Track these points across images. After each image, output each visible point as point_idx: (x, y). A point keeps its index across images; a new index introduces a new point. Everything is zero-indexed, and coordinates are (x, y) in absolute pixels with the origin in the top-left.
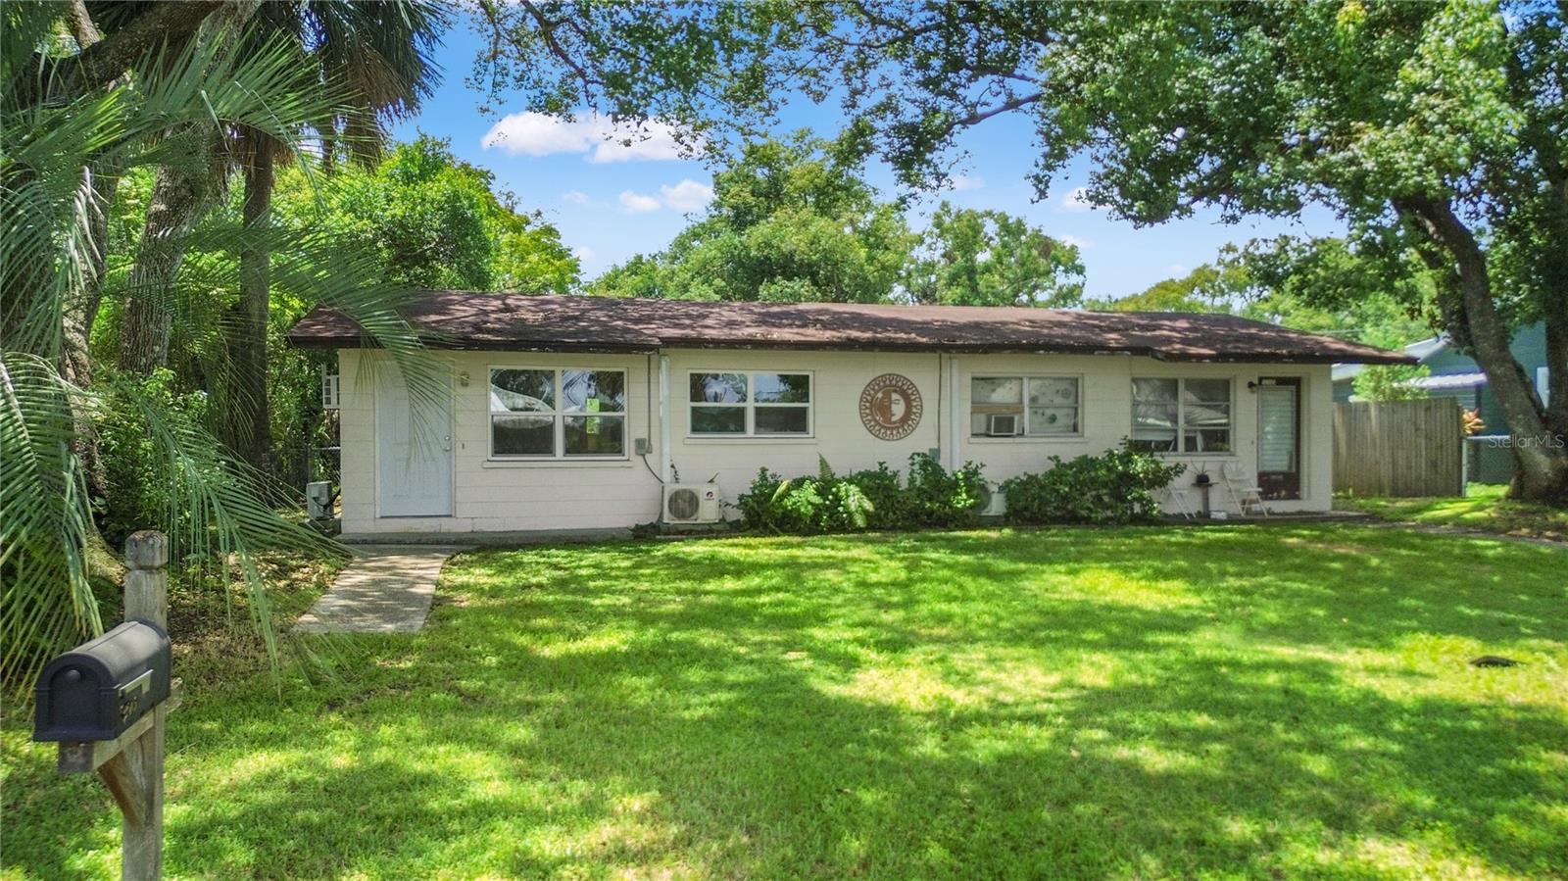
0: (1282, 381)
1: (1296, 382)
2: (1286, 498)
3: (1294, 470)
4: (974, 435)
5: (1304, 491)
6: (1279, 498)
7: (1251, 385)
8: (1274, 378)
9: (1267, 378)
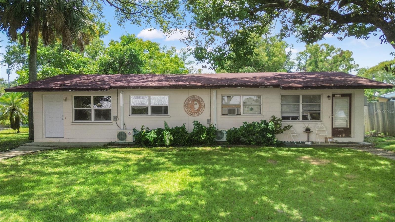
0: (343, 95)
1: (350, 95)
2: (345, 137)
3: (349, 127)
4: (222, 115)
5: (352, 135)
6: (342, 137)
7: (329, 97)
8: (340, 94)
9: (336, 94)
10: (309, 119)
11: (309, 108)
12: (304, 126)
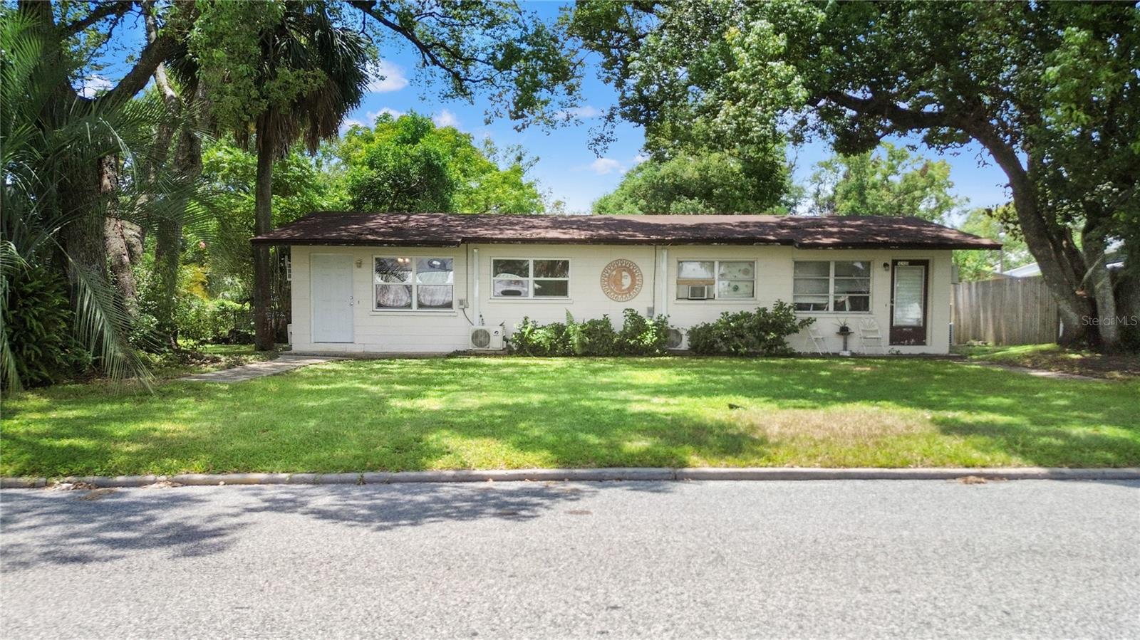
0: (913, 263)
1: (925, 264)
2: (913, 345)
3: (922, 324)
4: (678, 299)
5: (928, 339)
6: (909, 344)
7: (886, 265)
8: (906, 261)
9: (901, 261)
10: (847, 308)
11: (847, 288)
12: (838, 323)
